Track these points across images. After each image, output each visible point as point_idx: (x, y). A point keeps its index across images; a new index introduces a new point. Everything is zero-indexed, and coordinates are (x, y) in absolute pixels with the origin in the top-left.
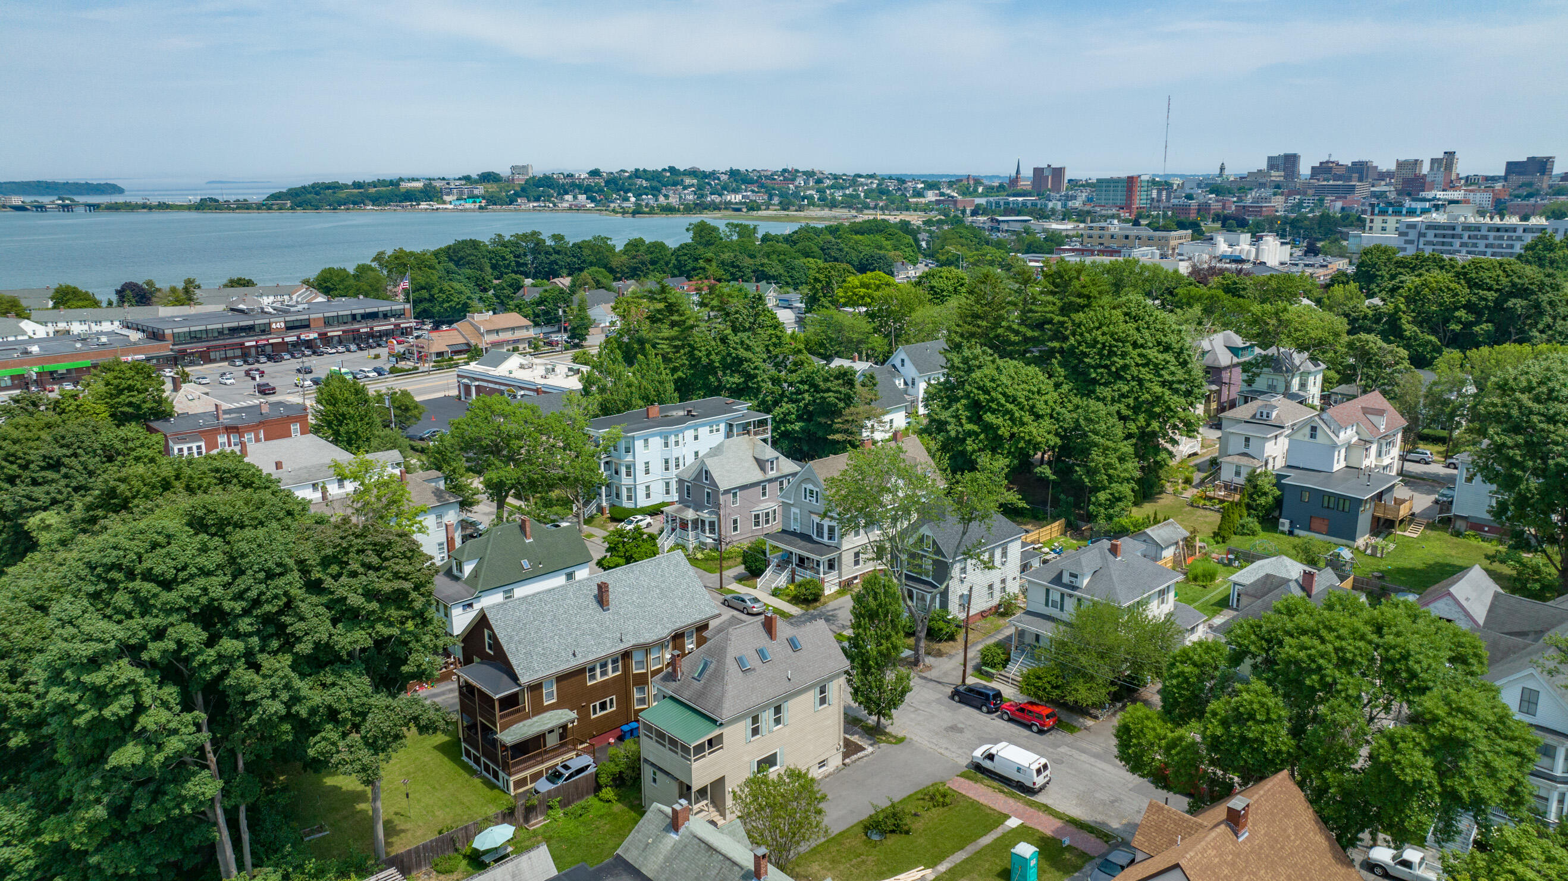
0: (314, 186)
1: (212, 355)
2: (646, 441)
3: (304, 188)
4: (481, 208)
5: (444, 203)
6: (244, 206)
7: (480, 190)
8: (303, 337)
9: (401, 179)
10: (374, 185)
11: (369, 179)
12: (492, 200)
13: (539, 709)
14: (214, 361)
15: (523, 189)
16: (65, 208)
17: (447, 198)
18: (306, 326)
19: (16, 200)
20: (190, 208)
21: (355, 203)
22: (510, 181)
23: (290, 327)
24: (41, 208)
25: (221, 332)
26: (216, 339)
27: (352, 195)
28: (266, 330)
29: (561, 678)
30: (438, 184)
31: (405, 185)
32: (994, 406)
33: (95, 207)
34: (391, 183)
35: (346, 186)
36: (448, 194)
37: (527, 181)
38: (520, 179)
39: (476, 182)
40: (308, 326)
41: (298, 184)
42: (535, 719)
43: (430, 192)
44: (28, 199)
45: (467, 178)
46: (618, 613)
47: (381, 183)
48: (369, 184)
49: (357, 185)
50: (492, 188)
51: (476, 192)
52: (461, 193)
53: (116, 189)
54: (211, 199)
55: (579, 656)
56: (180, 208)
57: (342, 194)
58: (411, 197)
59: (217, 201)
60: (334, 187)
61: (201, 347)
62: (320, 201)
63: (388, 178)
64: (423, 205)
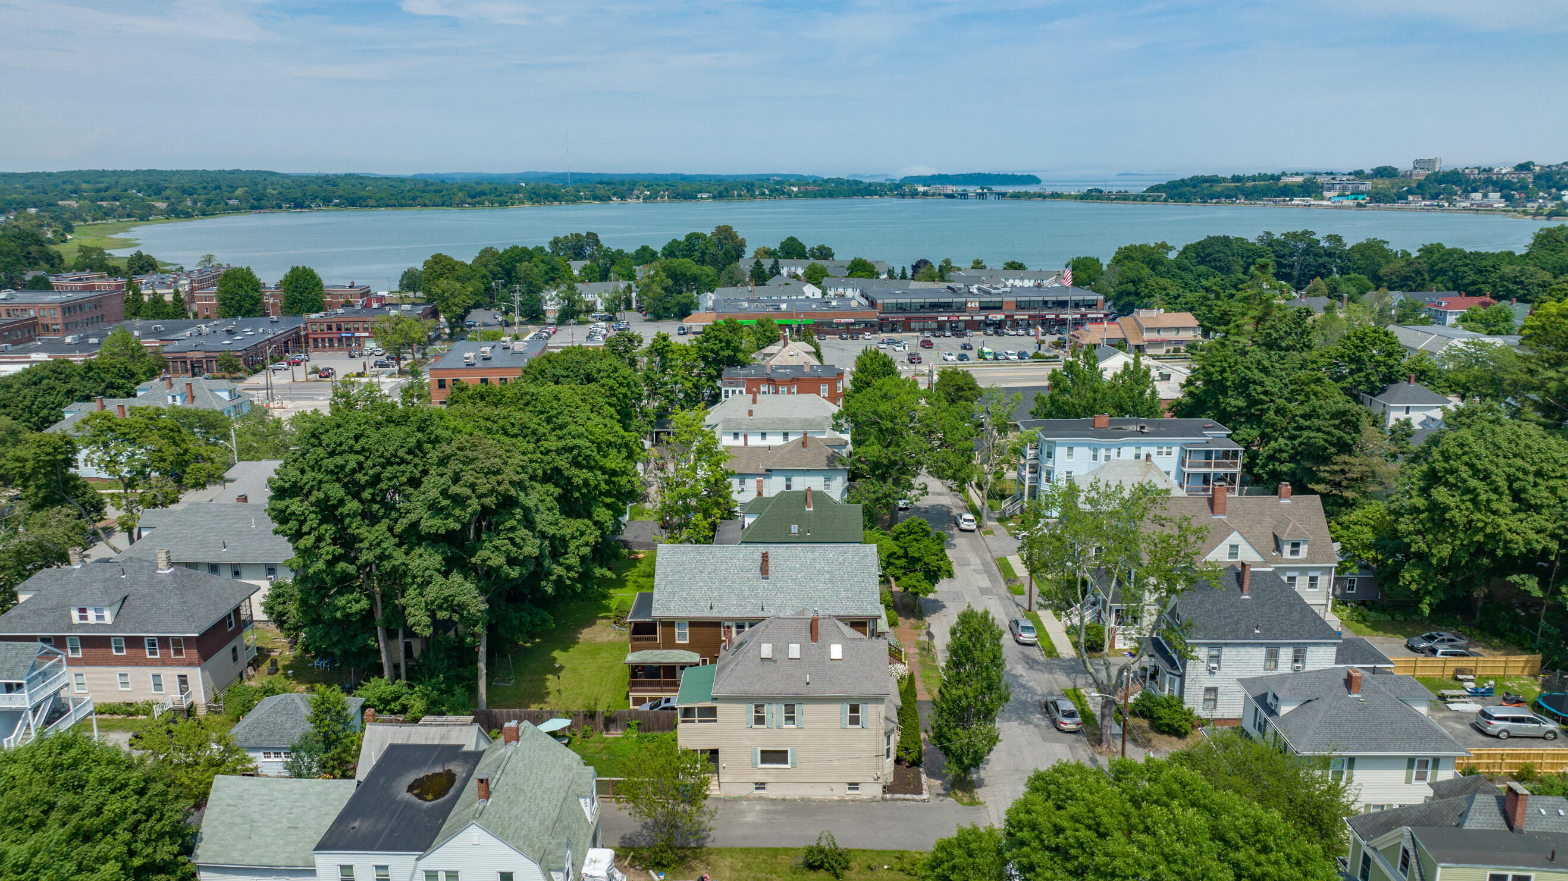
0: (1193, 179)
1: (913, 325)
2: (1070, 449)
3: (1183, 181)
4: (1359, 205)
5: (1323, 199)
6: (1123, 197)
7: (1367, 186)
8: (990, 317)
9: (1284, 174)
10: (1254, 179)
11: (1249, 174)
12: (1377, 197)
13: (669, 644)
14: (914, 330)
15: (1420, 186)
16: (981, 196)
17: (1327, 194)
18: (998, 307)
19: (950, 189)
20: (1075, 198)
21: (1228, 197)
22: (1408, 176)
23: (983, 308)
24: (964, 195)
25: (922, 307)
26: (917, 311)
27: (1227, 188)
28: (962, 308)
29: (694, 624)
30: (1321, 179)
31: (1285, 180)
32: (1451, 479)
33: (1003, 195)
34: (1272, 177)
35: (1224, 180)
36: (1329, 190)
37: (1428, 177)
38: (1421, 175)
39: (1368, 177)
40: (1000, 308)
41: (1177, 178)
42: (664, 651)
43: (1310, 188)
44: (960, 189)
45: (1359, 174)
46: (775, 585)
47: (1262, 177)
48: (1249, 179)
49: (1236, 179)
50: (1383, 184)
51: (1362, 188)
52: (1345, 189)
53: (1033, 180)
54: (1097, 190)
55: (715, 610)
56: (1069, 197)
57: (1218, 188)
58: (1289, 192)
59: (1101, 191)
60: (1213, 180)
61: (901, 317)
62: (1195, 194)
63: (1269, 173)
64: (1297, 201)
